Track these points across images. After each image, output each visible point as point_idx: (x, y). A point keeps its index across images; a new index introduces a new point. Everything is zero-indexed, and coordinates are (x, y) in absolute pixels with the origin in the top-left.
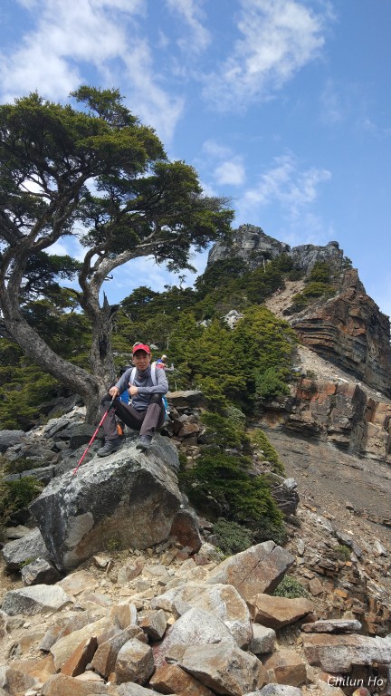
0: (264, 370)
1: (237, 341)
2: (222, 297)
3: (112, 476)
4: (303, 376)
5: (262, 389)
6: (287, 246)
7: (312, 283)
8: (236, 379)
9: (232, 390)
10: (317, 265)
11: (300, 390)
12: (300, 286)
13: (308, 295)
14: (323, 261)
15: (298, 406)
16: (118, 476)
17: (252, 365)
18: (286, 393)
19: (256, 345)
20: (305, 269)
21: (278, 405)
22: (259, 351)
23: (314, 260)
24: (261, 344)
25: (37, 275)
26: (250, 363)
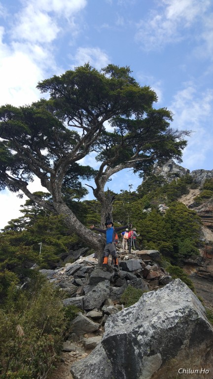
0: (183, 239)
1: (167, 221)
2: (153, 197)
3: (177, 323)
4: (207, 244)
5: (183, 250)
6: (188, 170)
7: (205, 191)
8: (167, 244)
9: (165, 250)
10: (207, 181)
11: (206, 252)
12: (197, 192)
13: (202, 197)
14: (210, 178)
15: (204, 262)
16: (182, 323)
17: (176, 236)
18: (197, 254)
19: (178, 224)
20: (200, 182)
21: (193, 261)
22: (179, 228)
23: (205, 178)
24: (181, 224)
25: (69, 177)
26: (175, 235)
